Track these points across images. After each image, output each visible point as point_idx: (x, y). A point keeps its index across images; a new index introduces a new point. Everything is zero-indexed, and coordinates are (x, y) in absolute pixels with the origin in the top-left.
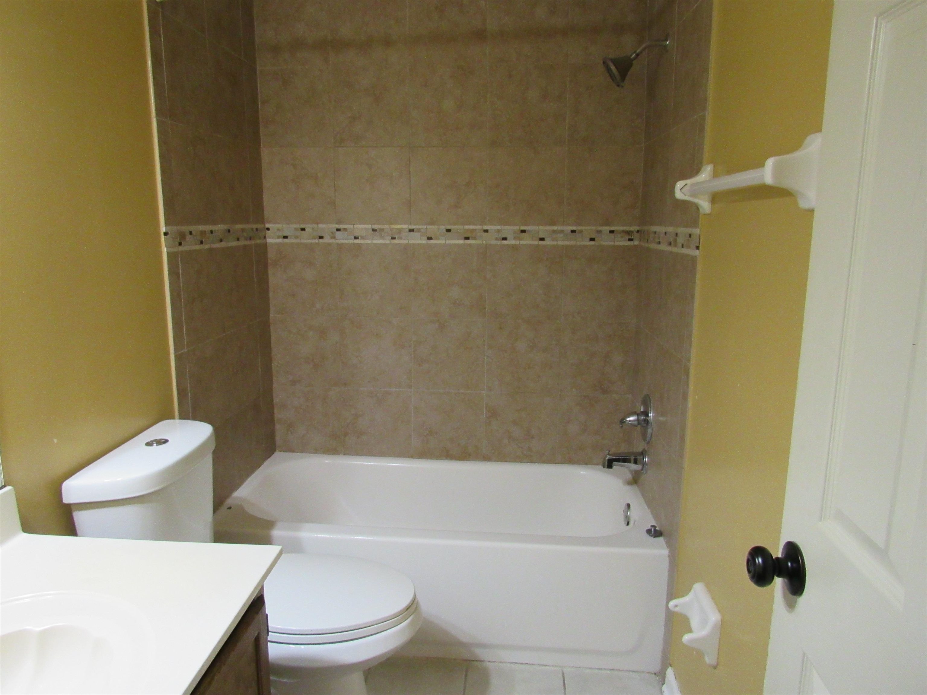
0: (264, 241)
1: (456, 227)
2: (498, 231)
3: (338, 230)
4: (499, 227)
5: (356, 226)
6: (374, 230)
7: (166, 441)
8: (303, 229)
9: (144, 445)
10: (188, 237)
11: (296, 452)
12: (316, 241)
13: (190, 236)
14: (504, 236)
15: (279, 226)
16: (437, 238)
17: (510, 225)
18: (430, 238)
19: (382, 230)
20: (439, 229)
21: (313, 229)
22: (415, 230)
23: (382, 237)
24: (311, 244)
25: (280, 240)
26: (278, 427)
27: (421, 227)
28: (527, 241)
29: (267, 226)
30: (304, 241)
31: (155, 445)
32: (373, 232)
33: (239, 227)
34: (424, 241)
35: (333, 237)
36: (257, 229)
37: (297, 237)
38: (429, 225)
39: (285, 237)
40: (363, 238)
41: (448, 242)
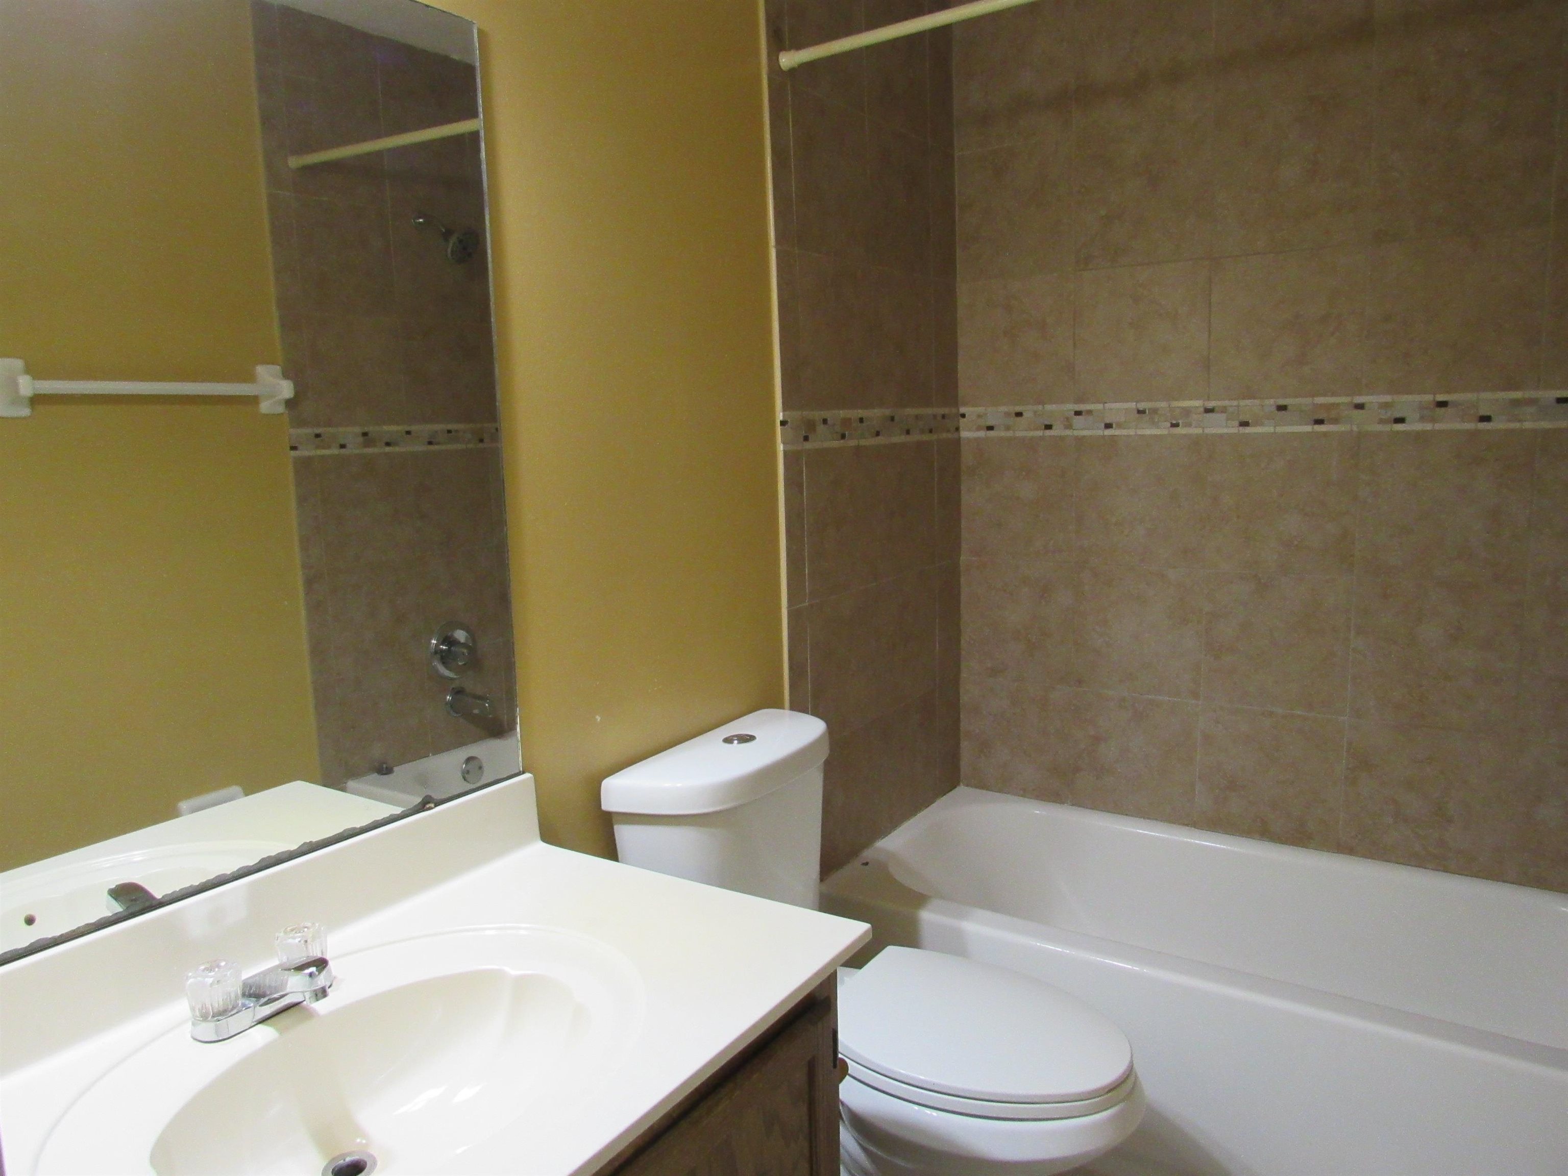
0: (955, 436)
1: (1298, 401)
2: (1386, 406)
3: (1078, 413)
4: (1388, 398)
5: (1107, 406)
6: (1140, 412)
7: (751, 738)
8: (1019, 414)
9: (722, 740)
10: (821, 428)
11: (992, 790)
12: (1039, 433)
13: (822, 426)
14: (1398, 415)
15: (980, 410)
16: (1258, 423)
17: (1410, 392)
18: (1245, 424)
19: (1155, 411)
20: (1263, 406)
21: (1035, 412)
22: (1217, 409)
23: (1155, 424)
24: (1032, 438)
25: (982, 434)
26: (965, 744)
27: (1226, 403)
28: (1449, 423)
29: (962, 410)
30: (1019, 434)
31: (736, 742)
32: (1138, 415)
33: (910, 411)
34: (1233, 429)
35: (1069, 426)
36: (943, 417)
37: (1008, 428)
38: (1244, 398)
39: (990, 428)
40: (1120, 426)
41: (1280, 430)
